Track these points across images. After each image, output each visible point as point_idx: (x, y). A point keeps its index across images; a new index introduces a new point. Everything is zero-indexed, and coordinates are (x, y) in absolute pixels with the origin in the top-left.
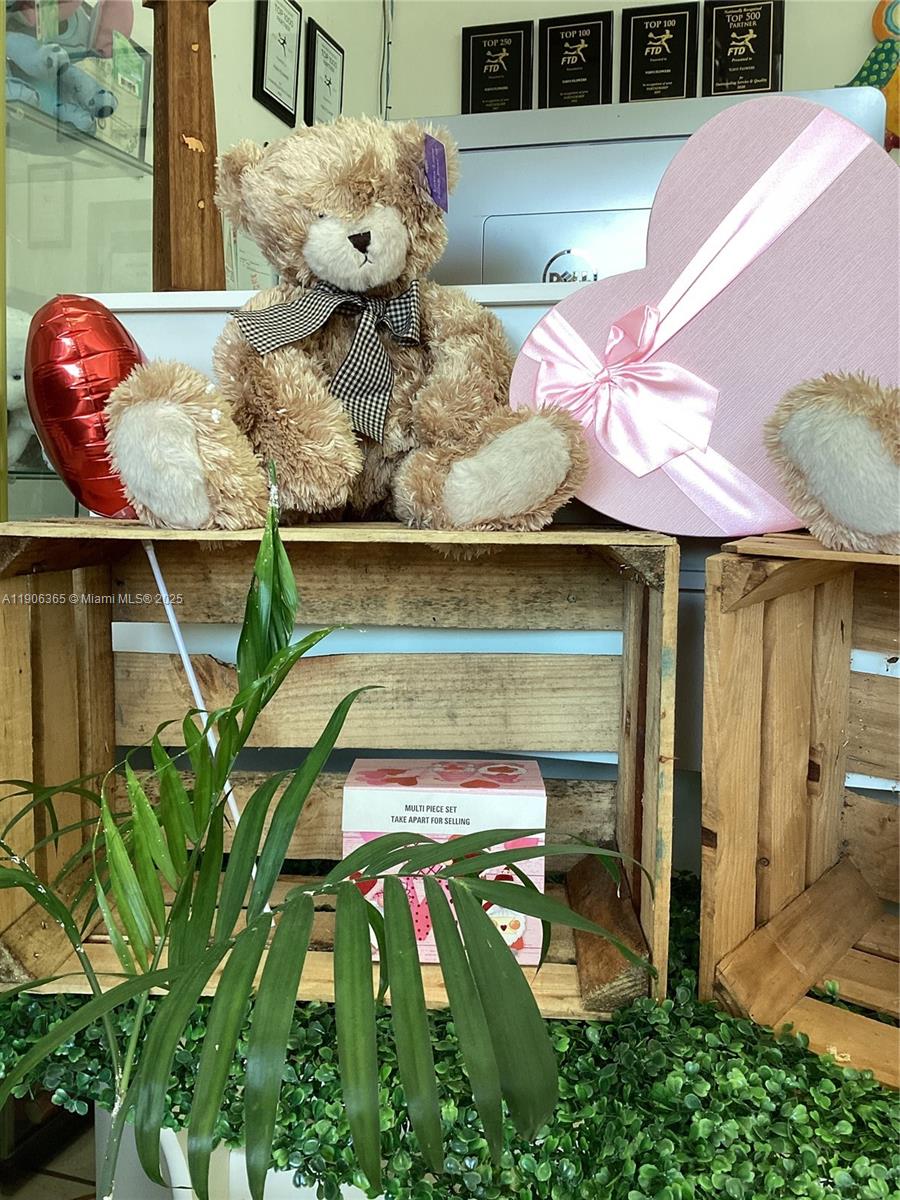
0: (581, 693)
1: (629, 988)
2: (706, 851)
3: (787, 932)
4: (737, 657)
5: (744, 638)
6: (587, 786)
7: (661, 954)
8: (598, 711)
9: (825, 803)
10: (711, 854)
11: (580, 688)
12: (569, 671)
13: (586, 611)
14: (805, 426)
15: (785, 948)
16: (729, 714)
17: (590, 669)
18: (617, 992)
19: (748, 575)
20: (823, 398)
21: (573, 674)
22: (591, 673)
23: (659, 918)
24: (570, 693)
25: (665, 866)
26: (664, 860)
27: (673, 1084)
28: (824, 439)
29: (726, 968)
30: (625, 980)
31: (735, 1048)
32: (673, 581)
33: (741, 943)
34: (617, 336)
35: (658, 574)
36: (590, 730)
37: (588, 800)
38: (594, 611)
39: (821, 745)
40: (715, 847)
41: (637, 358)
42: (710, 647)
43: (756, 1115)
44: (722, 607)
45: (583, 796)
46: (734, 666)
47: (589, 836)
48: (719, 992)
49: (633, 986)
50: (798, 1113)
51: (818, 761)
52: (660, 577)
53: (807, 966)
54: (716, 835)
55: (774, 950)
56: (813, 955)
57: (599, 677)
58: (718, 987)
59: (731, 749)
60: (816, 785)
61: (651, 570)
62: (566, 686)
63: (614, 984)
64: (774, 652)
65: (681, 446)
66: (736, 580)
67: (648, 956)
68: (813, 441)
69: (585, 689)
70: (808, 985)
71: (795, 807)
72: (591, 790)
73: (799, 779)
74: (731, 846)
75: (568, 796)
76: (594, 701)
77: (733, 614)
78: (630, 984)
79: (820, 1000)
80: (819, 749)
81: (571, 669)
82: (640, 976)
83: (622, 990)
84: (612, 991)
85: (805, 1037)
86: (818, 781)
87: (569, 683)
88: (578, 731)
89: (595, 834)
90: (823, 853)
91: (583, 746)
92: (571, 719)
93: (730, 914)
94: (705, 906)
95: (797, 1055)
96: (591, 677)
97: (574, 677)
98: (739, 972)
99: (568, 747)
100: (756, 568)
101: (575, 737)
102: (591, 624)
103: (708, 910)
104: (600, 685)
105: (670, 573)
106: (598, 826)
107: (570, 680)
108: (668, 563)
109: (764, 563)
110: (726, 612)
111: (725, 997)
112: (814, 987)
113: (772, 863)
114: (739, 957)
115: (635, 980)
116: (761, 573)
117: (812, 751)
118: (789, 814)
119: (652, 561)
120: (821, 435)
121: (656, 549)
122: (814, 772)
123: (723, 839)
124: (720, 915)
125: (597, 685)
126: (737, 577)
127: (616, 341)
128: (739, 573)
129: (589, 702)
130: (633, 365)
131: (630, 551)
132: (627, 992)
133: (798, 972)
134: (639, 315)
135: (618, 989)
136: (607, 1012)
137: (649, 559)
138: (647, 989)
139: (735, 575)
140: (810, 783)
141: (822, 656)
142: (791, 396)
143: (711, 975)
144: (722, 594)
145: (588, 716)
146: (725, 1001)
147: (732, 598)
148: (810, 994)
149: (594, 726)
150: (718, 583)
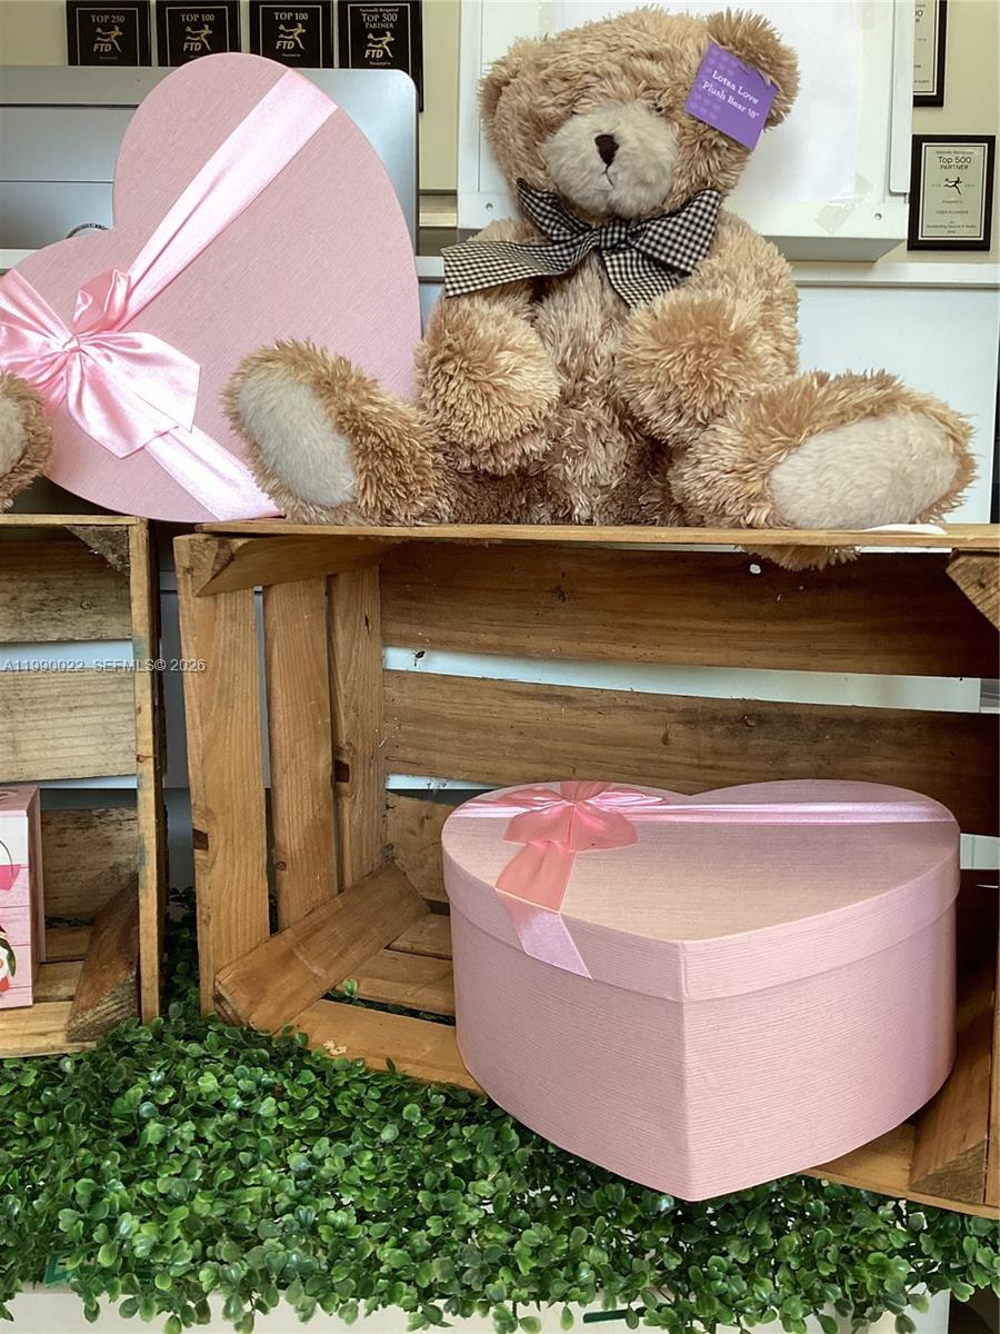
0: (103, 711)
1: (115, 1011)
2: (199, 854)
3: (309, 936)
4: (221, 645)
5: (229, 625)
6: (115, 813)
7: (150, 970)
8: (125, 729)
9: (358, 805)
10: (202, 857)
11: (102, 706)
12: (87, 687)
13: (104, 619)
14: (255, 393)
15: (303, 953)
16: (214, 707)
17: (113, 683)
18: (102, 1017)
19: (214, 555)
20: (270, 365)
21: (93, 690)
22: (113, 687)
23: (145, 931)
24: (92, 711)
25: (149, 874)
26: (148, 868)
27: (132, 1097)
28: (271, 406)
29: (226, 977)
30: (110, 1004)
31: (218, 1054)
32: (140, 564)
33: (251, 951)
34: (85, 301)
35: (122, 556)
36: (115, 751)
37: (118, 830)
38: (113, 619)
39: (349, 744)
40: (207, 848)
41: (110, 327)
42: (185, 633)
43: (222, 1115)
44: (193, 591)
45: (112, 826)
46: (217, 655)
47: (121, 869)
48: (219, 1004)
49: (118, 1009)
50: (267, 1107)
51: (346, 760)
52: (125, 559)
53: (327, 969)
54: (206, 836)
55: (289, 955)
56: (336, 958)
57: (122, 691)
58: (219, 999)
59: (220, 744)
60: (345, 786)
61: (114, 551)
62: (85, 703)
63: (98, 1008)
64: (275, 645)
65: (165, 426)
66: (204, 560)
67: (134, 973)
68: (260, 408)
69: (107, 706)
70: (326, 988)
71: (316, 807)
72: (121, 817)
73: (320, 778)
74: (229, 848)
75: (95, 827)
76: (120, 718)
77: (211, 599)
78: (116, 1007)
79: (339, 1001)
80: (347, 748)
81: (90, 685)
82: (126, 997)
83: (108, 1014)
84: (96, 1017)
85: (305, 1037)
86: (347, 781)
87: (89, 700)
88: (103, 754)
89: (127, 865)
90: (361, 857)
91: (109, 771)
92: (93, 741)
93: (233, 921)
94: (201, 914)
95: (289, 1054)
96: (114, 692)
97: (94, 694)
98: (242, 980)
99: (90, 773)
100: (221, 545)
101: (100, 760)
102: (109, 632)
103: (204, 917)
104: (125, 701)
105: (136, 554)
106: (131, 857)
107: (89, 697)
108: (133, 544)
109: (228, 540)
110: (198, 596)
111: (225, 1007)
112: (333, 989)
113: (289, 866)
114: (245, 966)
115: (121, 1002)
116: (226, 551)
117: (336, 750)
118: (308, 814)
119: (114, 542)
120: (267, 403)
121: (117, 529)
122: (340, 772)
123: (216, 839)
124: (218, 923)
125: (121, 700)
126: (205, 556)
127: (85, 308)
128: (206, 552)
129: (113, 720)
130: (105, 334)
131: (87, 531)
132: (114, 1015)
133: (316, 975)
134: (107, 281)
135: (102, 1014)
136: (91, 1041)
137: (110, 539)
138: (135, 1010)
139: (203, 554)
140: (338, 783)
141: (341, 653)
142: (245, 364)
143: (211, 987)
144: (192, 576)
145: (113, 735)
146: (225, 1012)
147: (202, 579)
148: (327, 997)
149: (118, 747)
150: (187, 564)
